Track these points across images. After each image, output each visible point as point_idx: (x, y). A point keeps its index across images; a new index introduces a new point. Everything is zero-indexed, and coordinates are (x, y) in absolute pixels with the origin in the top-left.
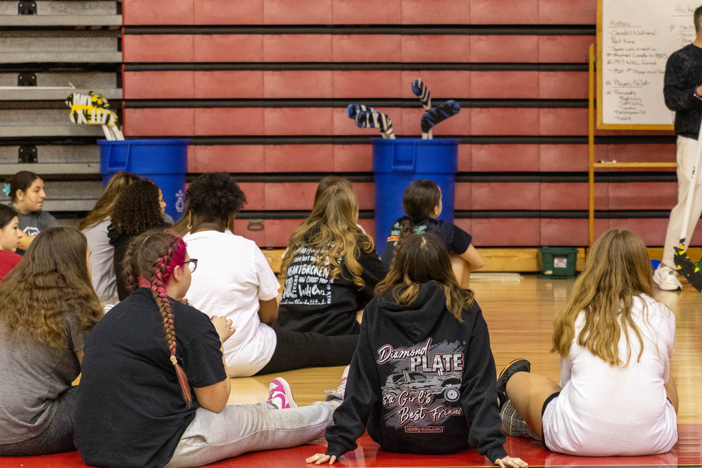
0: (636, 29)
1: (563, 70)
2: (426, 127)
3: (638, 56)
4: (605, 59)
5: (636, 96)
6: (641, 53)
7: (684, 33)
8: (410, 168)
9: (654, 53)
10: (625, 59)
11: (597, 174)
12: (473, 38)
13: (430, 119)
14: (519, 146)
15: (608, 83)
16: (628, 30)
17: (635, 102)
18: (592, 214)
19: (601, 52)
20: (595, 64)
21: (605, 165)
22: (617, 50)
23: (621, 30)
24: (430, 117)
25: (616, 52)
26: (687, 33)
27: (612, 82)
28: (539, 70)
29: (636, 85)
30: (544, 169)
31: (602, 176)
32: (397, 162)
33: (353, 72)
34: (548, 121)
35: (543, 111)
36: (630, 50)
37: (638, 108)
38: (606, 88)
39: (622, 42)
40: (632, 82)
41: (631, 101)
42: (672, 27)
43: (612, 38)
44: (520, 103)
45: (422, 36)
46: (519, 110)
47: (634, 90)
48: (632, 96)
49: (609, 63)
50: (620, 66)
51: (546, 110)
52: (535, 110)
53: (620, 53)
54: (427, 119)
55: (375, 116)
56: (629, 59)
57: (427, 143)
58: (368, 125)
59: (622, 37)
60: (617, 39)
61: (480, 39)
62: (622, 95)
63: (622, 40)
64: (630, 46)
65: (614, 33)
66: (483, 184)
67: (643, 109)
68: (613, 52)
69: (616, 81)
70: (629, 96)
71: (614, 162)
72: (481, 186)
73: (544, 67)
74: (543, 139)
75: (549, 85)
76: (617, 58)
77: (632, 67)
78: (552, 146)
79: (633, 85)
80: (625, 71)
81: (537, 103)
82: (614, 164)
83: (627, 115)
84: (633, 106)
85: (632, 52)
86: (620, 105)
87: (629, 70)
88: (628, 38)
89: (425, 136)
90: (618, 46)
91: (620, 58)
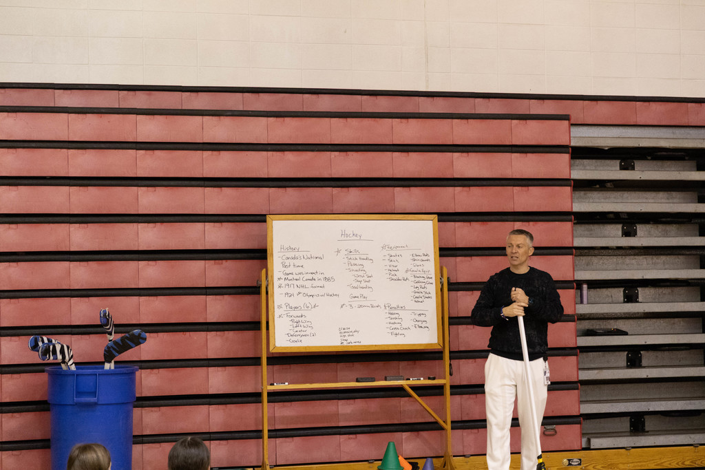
0: (305, 254)
1: (230, 294)
2: (109, 356)
3: (306, 280)
4: (276, 283)
5: (307, 319)
6: (310, 276)
7: (349, 257)
8: (92, 400)
9: (323, 276)
10: (295, 283)
11: (270, 394)
12: (142, 263)
13: (114, 349)
14: (188, 370)
15: (280, 307)
16: (297, 254)
17: (305, 325)
18: (266, 434)
19: (272, 277)
20: (267, 288)
21: (278, 387)
22: (288, 274)
23: (291, 254)
24: (115, 347)
25: (286, 277)
26: (352, 257)
27: (284, 306)
28: (206, 294)
29: (306, 309)
30: (212, 391)
31: (275, 397)
32: (79, 394)
33: (21, 300)
34: (215, 344)
35: (211, 335)
36: (300, 274)
37: (309, 331)
38: (277, 312)
39: (292, 266)
40: (302, 306)
41: (302, 324)
42: (338, 251)
43: (282, 263)
44: (188, 327)
45: (90, 263)
46: (188, 333)
47: (304, 313)
48: (303, 319)
49: (280, 287)
50: (290, 290)
51: (213, 333)
52: (203, 334)
53: (290, 277)
54: (111, 349)
55: (58, 348)
56: (298, 283)
57: (109, 373)
58: (52, 358)
59: (292, 261)
60: (287, 264)
61: (148, 264)
62: (293, 318)
63: (292, 264)
64: (300, 270)
65: (284, 258)
66: (153, 409)
67: (313, 332)
68: (283, 277)
69: (287, 305)
70: (300, 319)
71: (287, 384)
72: (152, 411)
73: (212, 291)
74: (211, 362)
75: (216, 309)
76: (287, 282)
77: (302, 290)
78: (219, 368)
79: (303, 309)
80: (295, 295)
81: (204, 327)
82: (286, 386)
83: (299, 338)
84: (305, 329)
85: (301, 276)
86: (291, 328)
87: (299, 293)
88: (297, 262)
89: (107, 366)
90: (288, 271)
91: (290, 283)
